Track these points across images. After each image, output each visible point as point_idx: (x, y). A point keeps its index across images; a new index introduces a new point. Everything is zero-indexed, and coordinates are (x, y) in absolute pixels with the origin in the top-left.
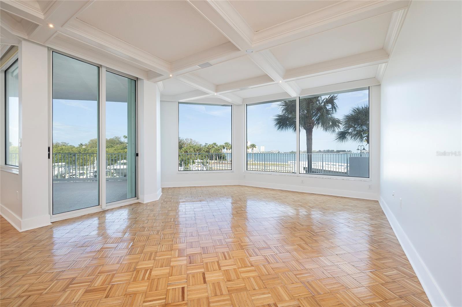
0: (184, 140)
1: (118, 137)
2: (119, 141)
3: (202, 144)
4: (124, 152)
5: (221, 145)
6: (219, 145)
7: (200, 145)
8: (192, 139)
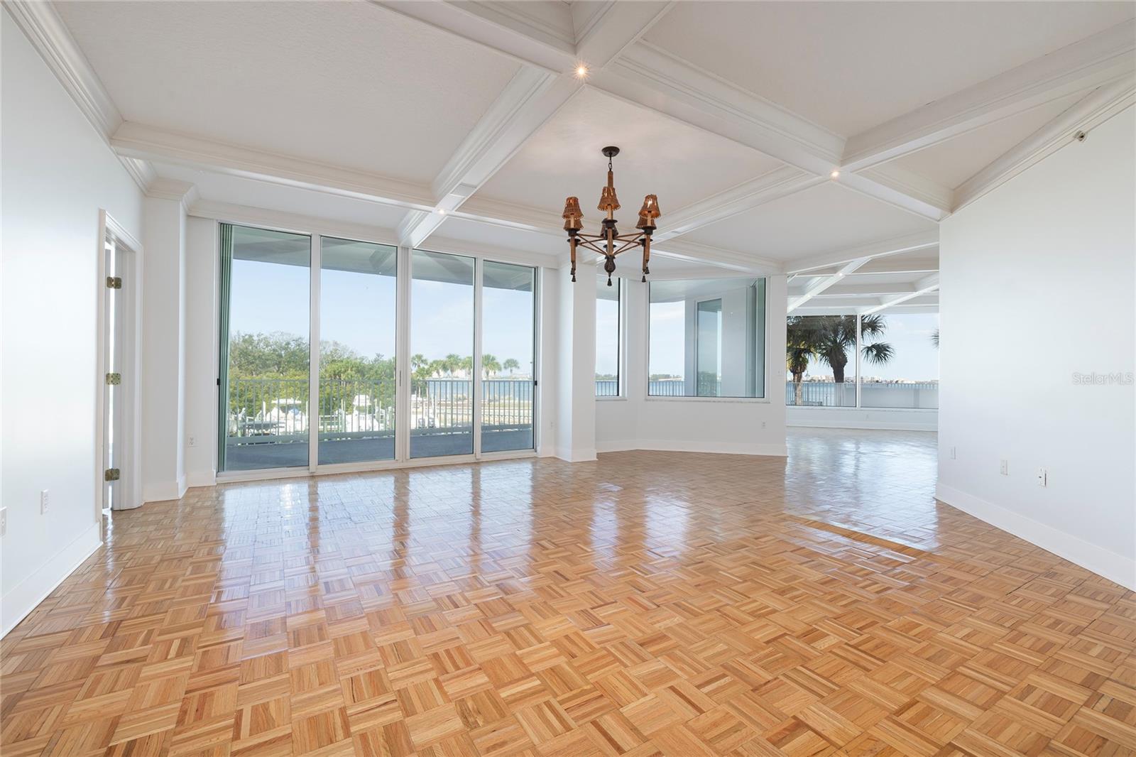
3: (366, 357)
5: (438, 359)
6: (430, 361)
7: (363, 358)
8: (338, 342)
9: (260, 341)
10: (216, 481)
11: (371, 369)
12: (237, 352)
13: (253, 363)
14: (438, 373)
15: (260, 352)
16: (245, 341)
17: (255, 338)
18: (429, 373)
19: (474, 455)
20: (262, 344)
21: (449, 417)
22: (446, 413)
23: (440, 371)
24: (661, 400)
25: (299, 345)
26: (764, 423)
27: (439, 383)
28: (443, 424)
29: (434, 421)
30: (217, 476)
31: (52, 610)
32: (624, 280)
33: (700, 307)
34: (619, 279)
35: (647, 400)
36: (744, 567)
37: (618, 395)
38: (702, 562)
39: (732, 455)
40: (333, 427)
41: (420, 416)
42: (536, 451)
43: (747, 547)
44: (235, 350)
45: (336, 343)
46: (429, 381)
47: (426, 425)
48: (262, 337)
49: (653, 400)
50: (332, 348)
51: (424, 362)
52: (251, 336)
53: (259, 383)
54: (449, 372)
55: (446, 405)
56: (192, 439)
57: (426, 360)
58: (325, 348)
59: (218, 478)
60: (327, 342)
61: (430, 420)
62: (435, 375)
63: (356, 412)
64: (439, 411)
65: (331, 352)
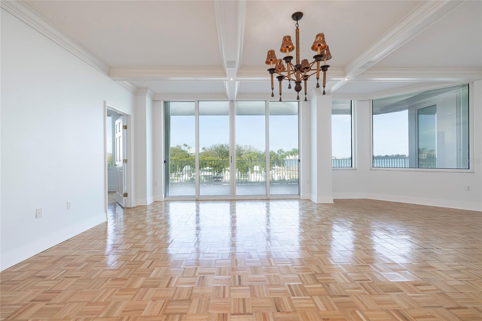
0: (244, 147)
1: (179, 145)
2: (180, 149)
3: (261, 151)
4: (192, 159)
5: (289, 151)
6: (285, 151)
7: (260, 151)
8: (251, 146)
9: (225, 146)
10: (164, 199)
11: (263, 156)
12: (219, 151)
13: (223, 155)
14: (289, 156)
15: (226, 150)
16: (221, 147)
17: (224, 145)
18: (285, 156)
19: (266, 196)
20: (226, 148)
21: (291, 175)
22: (290, 174)
23: (290, 156)
24: (381, 170)
25: (238, 147)
26: (469, 187)
27: (289, 161)
28: (289, 179)
29: (285, 177)
30: (165, 197)
31: (61, 245)
32: (354, 101)
33: (420, 112)
34: (351, 101)
35: (371, 170)
36: (384, 313)
37: (352, 167)
38: (348, 296)
39: (438, 207)
40: (247, 178)
41: (279, 175)
42: (300, 196)
43: (401, 291)
44: (218, 150)
45: (250, 146)
46: (285, 160)
47: (282, 179)
48: (226, 145)
49: (375, 170)
50: (249, 148)
51: (283, 152)
52: (223, 145)
53: (224, 162)
54: (294, 156)
55: (293, 170)
56: (156, 183)
57: (284, 152)
58: (246, 148)
59: (165, 198)
60: (247, 146)
61: (283, 177)
62: (287, 157)
63: (255, 173)
64: (287, 173)
65: (249, 149)
